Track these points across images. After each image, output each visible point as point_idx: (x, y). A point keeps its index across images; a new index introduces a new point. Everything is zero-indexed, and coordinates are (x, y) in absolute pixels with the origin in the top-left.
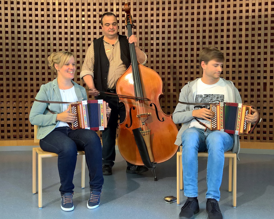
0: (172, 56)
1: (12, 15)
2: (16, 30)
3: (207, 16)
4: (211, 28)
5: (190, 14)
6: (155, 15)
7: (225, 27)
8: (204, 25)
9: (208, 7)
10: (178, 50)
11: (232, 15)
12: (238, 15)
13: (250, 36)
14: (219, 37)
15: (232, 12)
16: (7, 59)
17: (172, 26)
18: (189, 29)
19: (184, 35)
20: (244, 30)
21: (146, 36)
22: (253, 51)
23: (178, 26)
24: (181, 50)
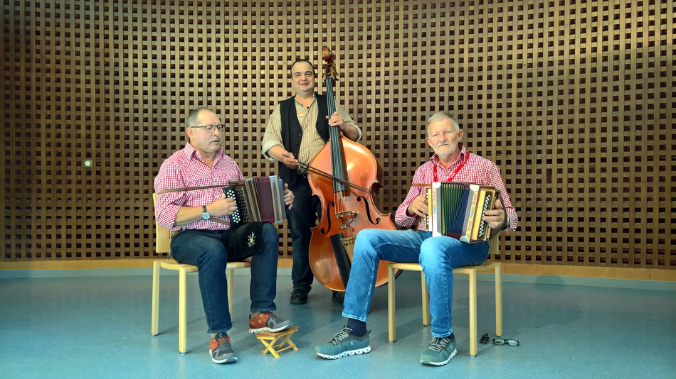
0: (400, 128)
1: (155, 66)
2: (159, 89)
3: (456, 66)
4: (462, 84)
5: (428, 62)
6: (374, 65)
7: (485, 83)
8: (452, 80)
9: (457, 51)
10: (409, 119)
11: (495, 63)
12: (504, 62)
13: (524, 95)
14: (475, 97)
15: (495, 58)
16: (146, 133)
17: (401, 82)
18: (427, 86)
19: (419, 96)
20: (514, 86)
21: (360, 97)
22: (530, 119)
23: (410, 82)
24: (414, 118)
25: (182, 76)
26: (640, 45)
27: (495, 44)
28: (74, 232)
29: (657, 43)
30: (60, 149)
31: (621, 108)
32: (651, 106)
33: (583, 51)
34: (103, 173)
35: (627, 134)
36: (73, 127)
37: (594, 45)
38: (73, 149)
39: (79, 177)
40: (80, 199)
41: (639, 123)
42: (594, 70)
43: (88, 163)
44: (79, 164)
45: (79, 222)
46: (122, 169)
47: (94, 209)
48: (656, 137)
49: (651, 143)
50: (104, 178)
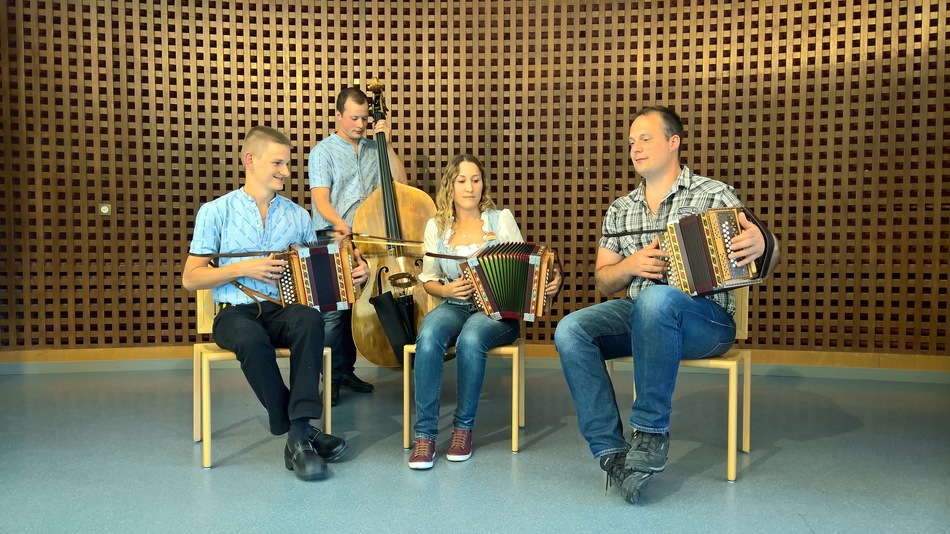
0: (550, 163)
1: (200, 70)
2: (208, 103)
3: (626, 78)
4: (634, 104)
5: (588, 73)
8: (620, 98)
9: (627, 59)
10: (562, 151)
11: (679, 76)
12: (692, 75)
15: (679, 69)
17: (550, 100)
18: (587, 105)
19: (575, 119)
23: (563, 100)
24: (569, 150)
25: (241, 85)
26: (871, 56)
27: (679, 49)
28: (86, 308)
29: (894, 54)
30: (62, 189)
31: (846, 141)
32: (884, 139)
33: (797, 62)
34: (128, 223)
35: (852, 175)
36: (82, 156)
37: (812, 54)
38: (83, 189)
39: (92, 230)
40: (94, 261)
41: (869, 160)
42: (811, 89)
43: (105, 209)
44: (92, 210)
45: (94, 294)
46: (155, 217)
47: (115, 275)
48: (891, 180)
49: (883, 187)
50: (128, 230)
